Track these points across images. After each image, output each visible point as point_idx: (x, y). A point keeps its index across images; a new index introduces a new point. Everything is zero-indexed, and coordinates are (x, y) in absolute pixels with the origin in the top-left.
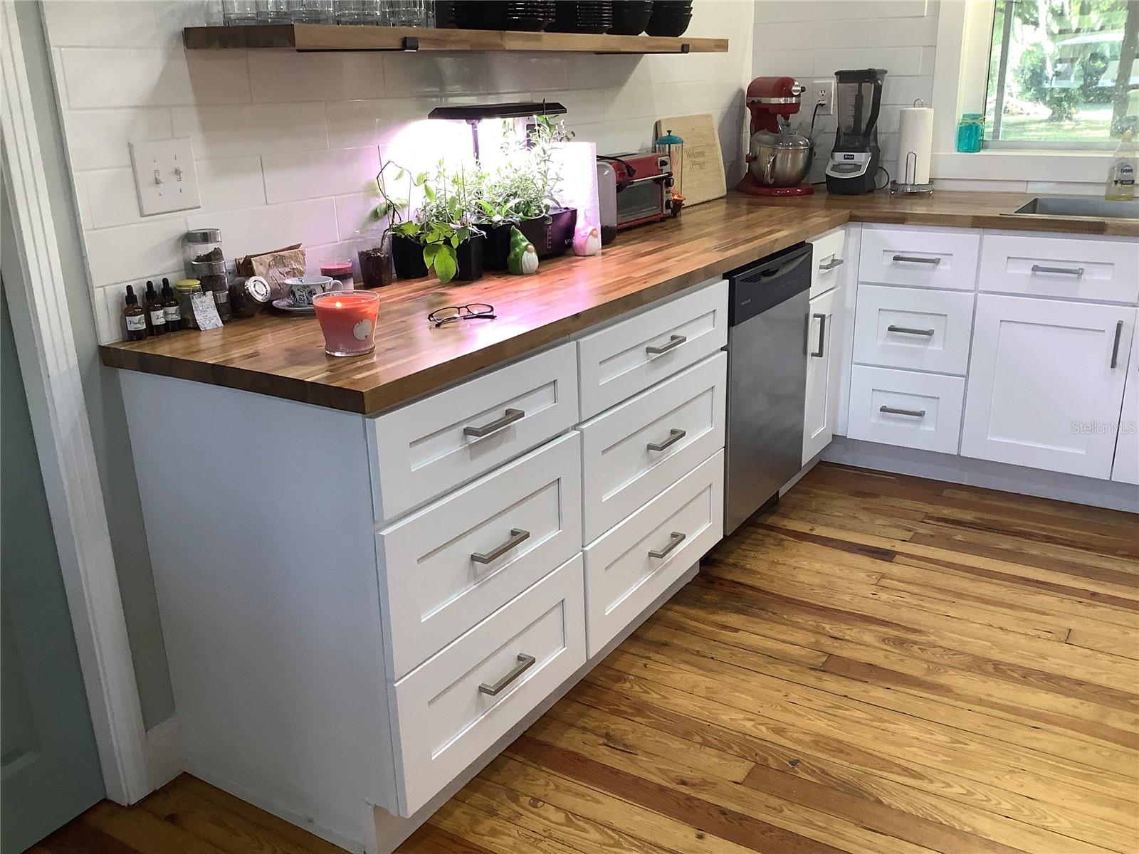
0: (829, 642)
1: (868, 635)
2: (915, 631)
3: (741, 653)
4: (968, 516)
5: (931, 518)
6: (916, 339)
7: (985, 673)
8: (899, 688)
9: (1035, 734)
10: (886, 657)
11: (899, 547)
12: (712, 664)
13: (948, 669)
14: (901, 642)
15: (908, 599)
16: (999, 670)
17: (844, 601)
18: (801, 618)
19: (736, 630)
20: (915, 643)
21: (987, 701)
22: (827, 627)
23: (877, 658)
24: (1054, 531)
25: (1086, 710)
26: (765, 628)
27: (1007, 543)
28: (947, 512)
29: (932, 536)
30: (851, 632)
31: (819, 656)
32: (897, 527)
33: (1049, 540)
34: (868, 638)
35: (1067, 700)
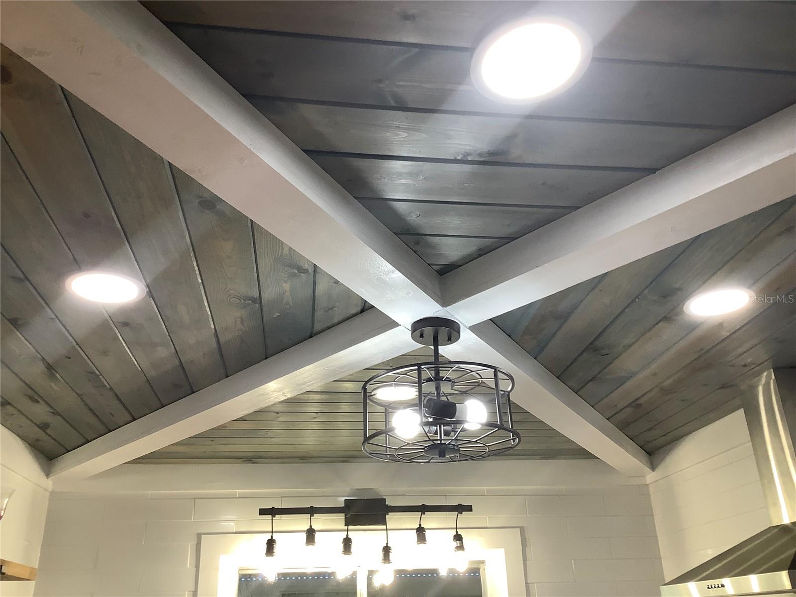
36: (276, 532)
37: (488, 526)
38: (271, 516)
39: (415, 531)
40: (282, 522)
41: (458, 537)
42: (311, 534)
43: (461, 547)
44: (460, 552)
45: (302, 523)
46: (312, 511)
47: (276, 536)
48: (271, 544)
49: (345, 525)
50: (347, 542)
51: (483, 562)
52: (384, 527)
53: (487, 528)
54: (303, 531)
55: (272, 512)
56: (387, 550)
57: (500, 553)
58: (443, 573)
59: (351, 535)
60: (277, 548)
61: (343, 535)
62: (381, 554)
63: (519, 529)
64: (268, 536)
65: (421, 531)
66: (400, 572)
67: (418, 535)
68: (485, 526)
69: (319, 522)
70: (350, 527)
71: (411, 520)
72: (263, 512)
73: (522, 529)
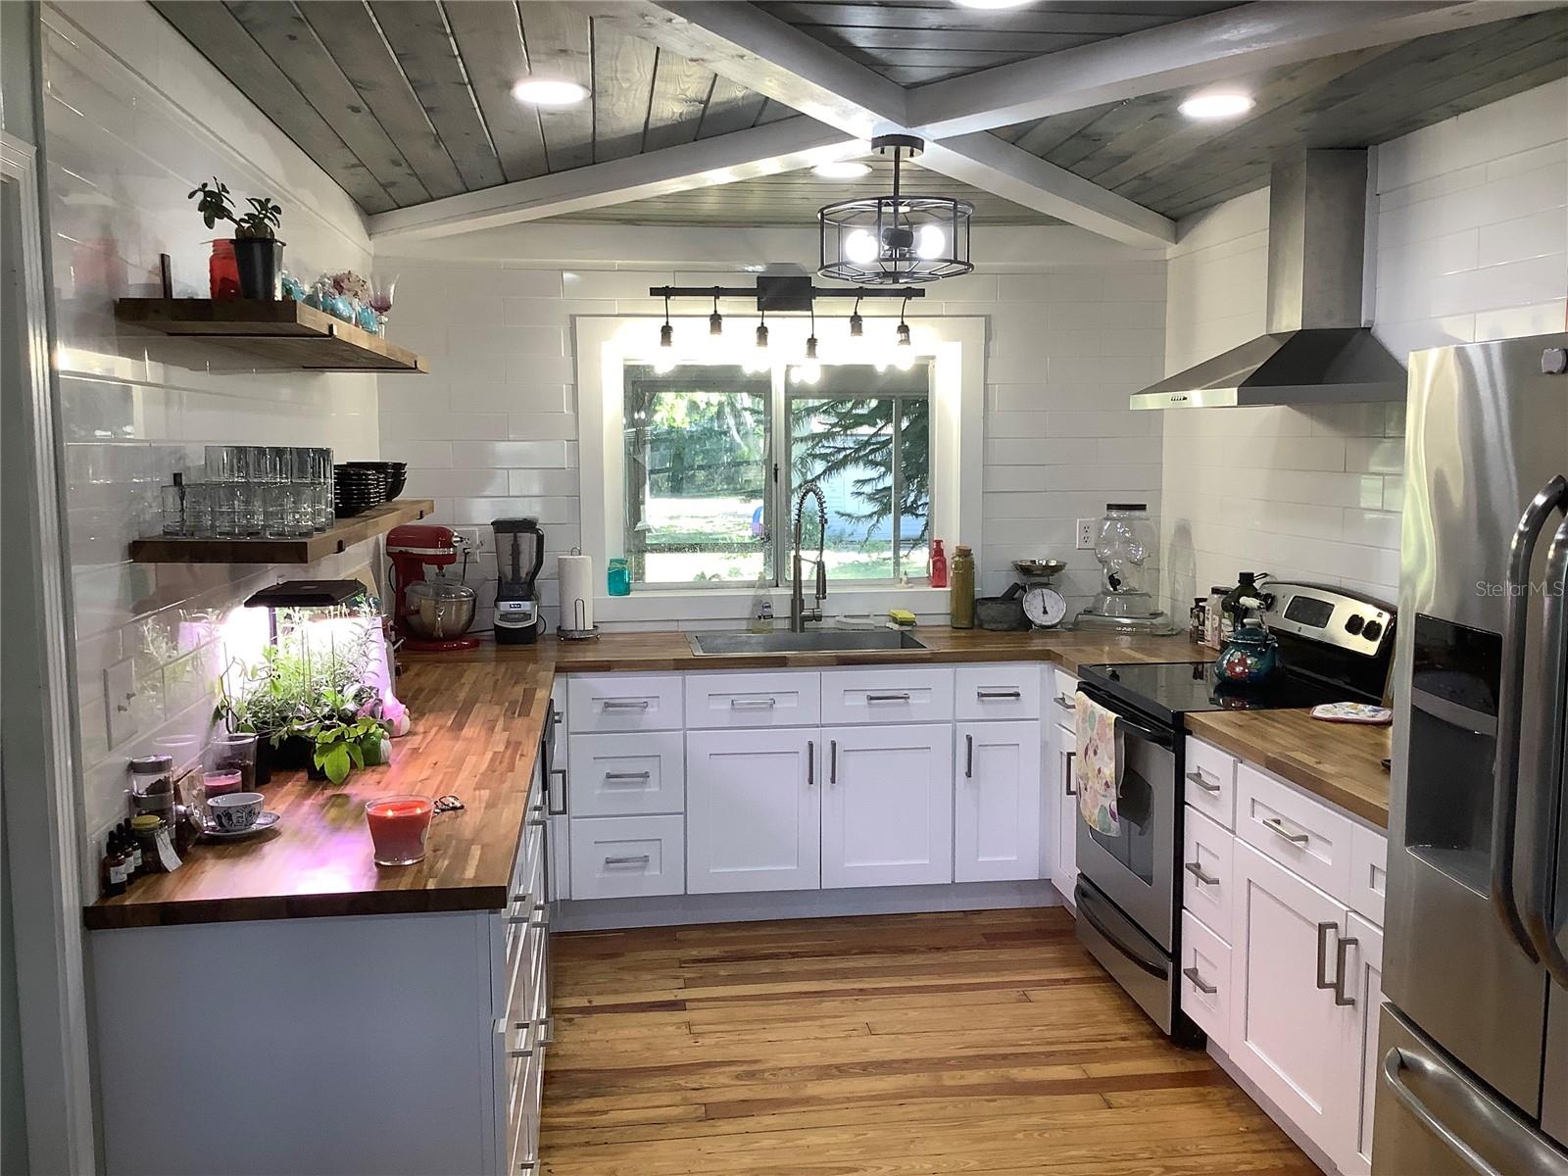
0: (695, 1094)
1: (722, 1077)
2: (756, 1062)
3: (628, 1130)
4: (715, 952)
5: (686, 962)
6: (632, 783)
7: (832, 1077)
8: (783, 1111)
9: (904, 1109)
10: (750, 1090)
11: (683, 995)
12: (612, 1149)
13: (806, 1083)
14: (752, 1075)
15: (728, 1037)
16: (841, 1071)
17: (674, 1056)
18: (652, 1083)
19: (606, 1112)
20: (763, 1071)
21: (853, 1097)
22: (682, 1082)
23: (741, 1093)
24: (792, 947)
25: (923, 1080)
26: (627, 1101)
27: (765, 967)
28: (694, 953)
29: (701, 978)
30: (706, 1080)
31: (696, 1109)
32: (663, 977)
33: (794, 955)
34: (723, 1080)
35: (906, 1076)
36: (672, 316)
37: (944, 314)
38: (664, 298)
39: (849, 319)
40: (678, 304)
41: (903, 329)
42: (716, 320)
43: (907, 341)
44: (905, 347)
45: (705, 306)
46: (717, 292)
47: (672, 322)
48: (666, 331)
49: (759, 310)
50: (762, 331)
51: (933, 358)
52: (810, 313)
53: (942, 316)
54: (706, 316)
55: (667, 292)
56: (812, 342)
57: (956, 348)
58: (881, 368)
59: (768, 322)
60: (674, 336)
61: (757, 322)
62: (805, 347)
63: (984, 319)
64: (662, 322)
65: (856, 320)
66: (827, 368)
67: (853, 326)
68: (939, 313)
69: (725, 306)
70: (766, 313)
71: (846, 306)
72: (654, 292)
73: (988, 318)
